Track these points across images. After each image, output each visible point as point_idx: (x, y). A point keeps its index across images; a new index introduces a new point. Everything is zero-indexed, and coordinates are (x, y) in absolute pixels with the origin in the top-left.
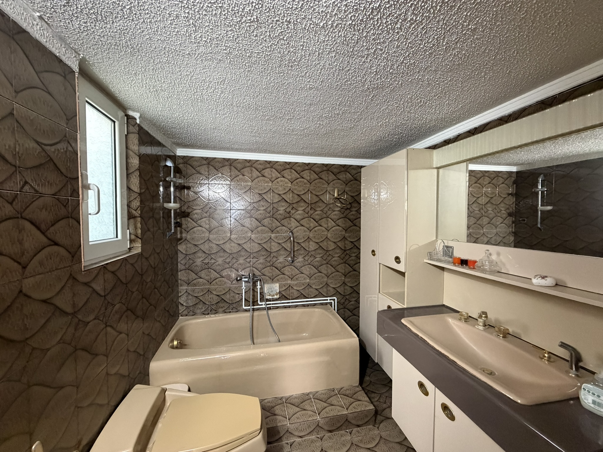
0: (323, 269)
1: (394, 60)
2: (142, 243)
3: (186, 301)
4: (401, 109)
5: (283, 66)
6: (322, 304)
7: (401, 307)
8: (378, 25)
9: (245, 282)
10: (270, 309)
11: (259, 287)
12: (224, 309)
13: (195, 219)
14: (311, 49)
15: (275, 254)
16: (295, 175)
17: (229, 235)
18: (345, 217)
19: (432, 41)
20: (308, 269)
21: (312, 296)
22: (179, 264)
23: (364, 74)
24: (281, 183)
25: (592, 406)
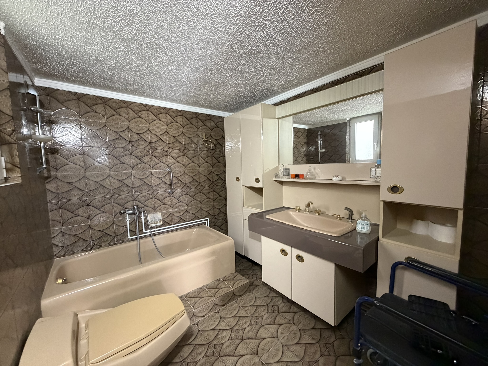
0: (197, 197)
1: (271, 35)
2: (22, 173)
3: (62, 241)
4: (262, 73)
5: (196, 17)
6: (198, 225)
7: (261, 211)
8: (271, 7)
9: (129, 214)
10: (155, 235)
11: (143, 217)
12: (107, 243)
13: (66, 157)
14: (222, 9)
15: (156, 188)
16: (170, 119)
17: (108, 172)
18: (212, 156)
19: (294, 29)
20: (185, 198)
21: (190, 219)
22: (48, 204)
23: (250, 40)
24: (158, 125)
25: (361, 230)
